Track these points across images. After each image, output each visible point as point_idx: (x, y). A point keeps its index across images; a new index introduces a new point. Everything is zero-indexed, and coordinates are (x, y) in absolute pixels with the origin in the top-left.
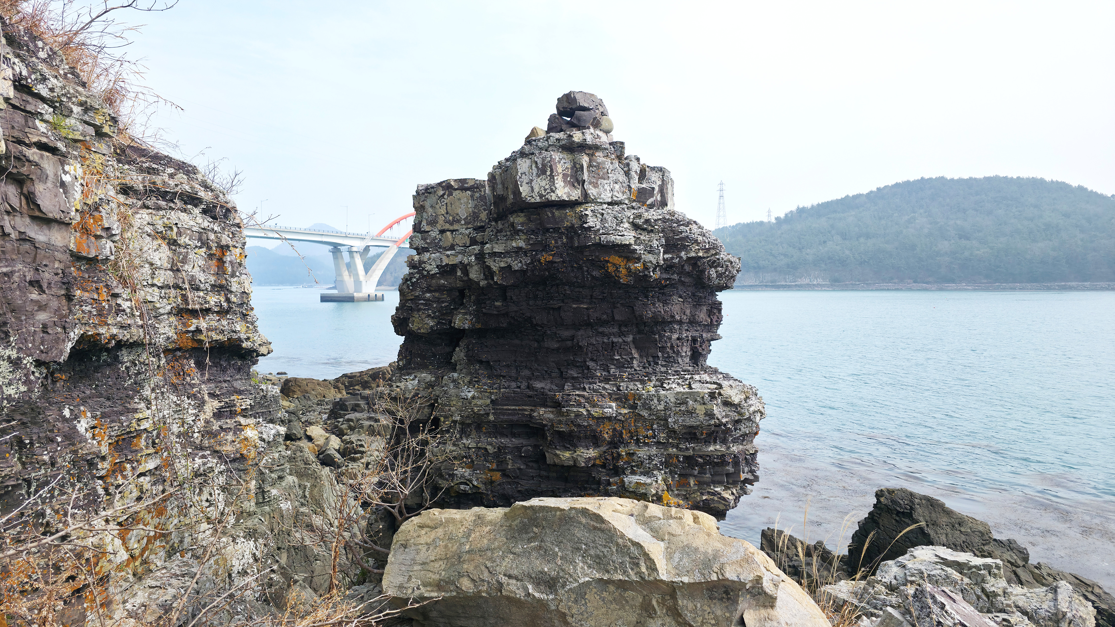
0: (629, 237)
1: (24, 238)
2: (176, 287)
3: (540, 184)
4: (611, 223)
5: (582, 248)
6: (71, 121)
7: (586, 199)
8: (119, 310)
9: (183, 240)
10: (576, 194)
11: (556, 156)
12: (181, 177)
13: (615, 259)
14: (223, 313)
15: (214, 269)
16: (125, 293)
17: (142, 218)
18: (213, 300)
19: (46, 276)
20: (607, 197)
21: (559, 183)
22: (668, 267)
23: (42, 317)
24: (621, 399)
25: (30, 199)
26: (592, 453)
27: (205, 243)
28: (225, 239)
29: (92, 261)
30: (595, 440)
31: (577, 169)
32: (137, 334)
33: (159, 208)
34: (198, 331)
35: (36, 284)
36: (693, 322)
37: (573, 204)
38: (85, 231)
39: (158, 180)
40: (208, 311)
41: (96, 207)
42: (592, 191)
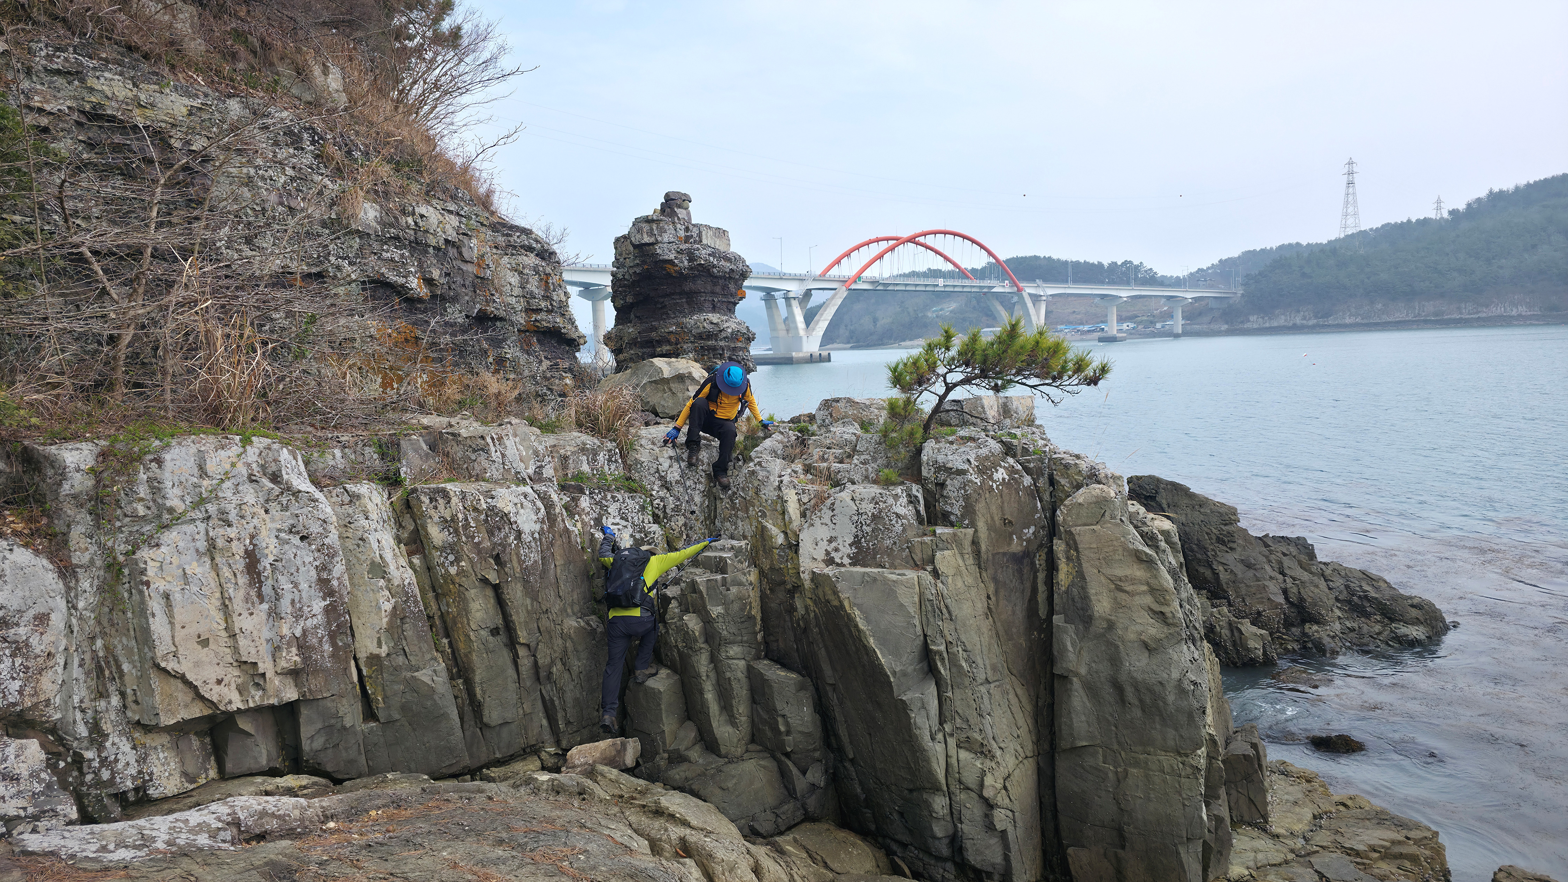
0: (672, 257)
1: (460, 269)
2: (524, 297)
3: (638, 236)
4: (666, 251)
5: (656, 262)
6: (472, 222)
7: (657, 242)
8: (494, 301)
9: (526, 271)
10: (652, 240)
11: (644, 225)
12: (524, 237)
13: (668, 266)
14: (549, 311)
15: (543, 287)
16: (497, 295)
17: (506, 259)
18: (543, 304)
19: (467, 283)
20: (666, 240)
21: (645, 236)
22: (691, 268)
23: (467, 298)
24: (678, 325)
25: (460, 253)
26: (668, 348)
27: (537, 273)
28: (548, 270)
29: (482, 278)
30: (669, 342)
31: (652, 229)
32: (502, 314)
33: (513, 255)
34: (536, 320)
35: (464, 285)
36: (713, 293)
37: (652, 244)
38: (479, 265)
39: (512, 239)
40: (541, 310)
41: (483, 256)
42: (659, 239)
